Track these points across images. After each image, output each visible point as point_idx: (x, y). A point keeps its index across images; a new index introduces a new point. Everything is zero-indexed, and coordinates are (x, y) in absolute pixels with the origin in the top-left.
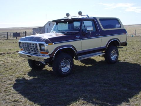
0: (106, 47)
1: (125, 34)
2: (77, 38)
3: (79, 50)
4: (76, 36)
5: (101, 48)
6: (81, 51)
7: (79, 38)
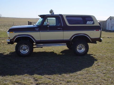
0: (70, 40)
1: (99, 30)
2: (36, 30)
3: (37, 39)
4: (35, 29)
5: (63, 40)
6: (40, 40)
7: (38, 30)
